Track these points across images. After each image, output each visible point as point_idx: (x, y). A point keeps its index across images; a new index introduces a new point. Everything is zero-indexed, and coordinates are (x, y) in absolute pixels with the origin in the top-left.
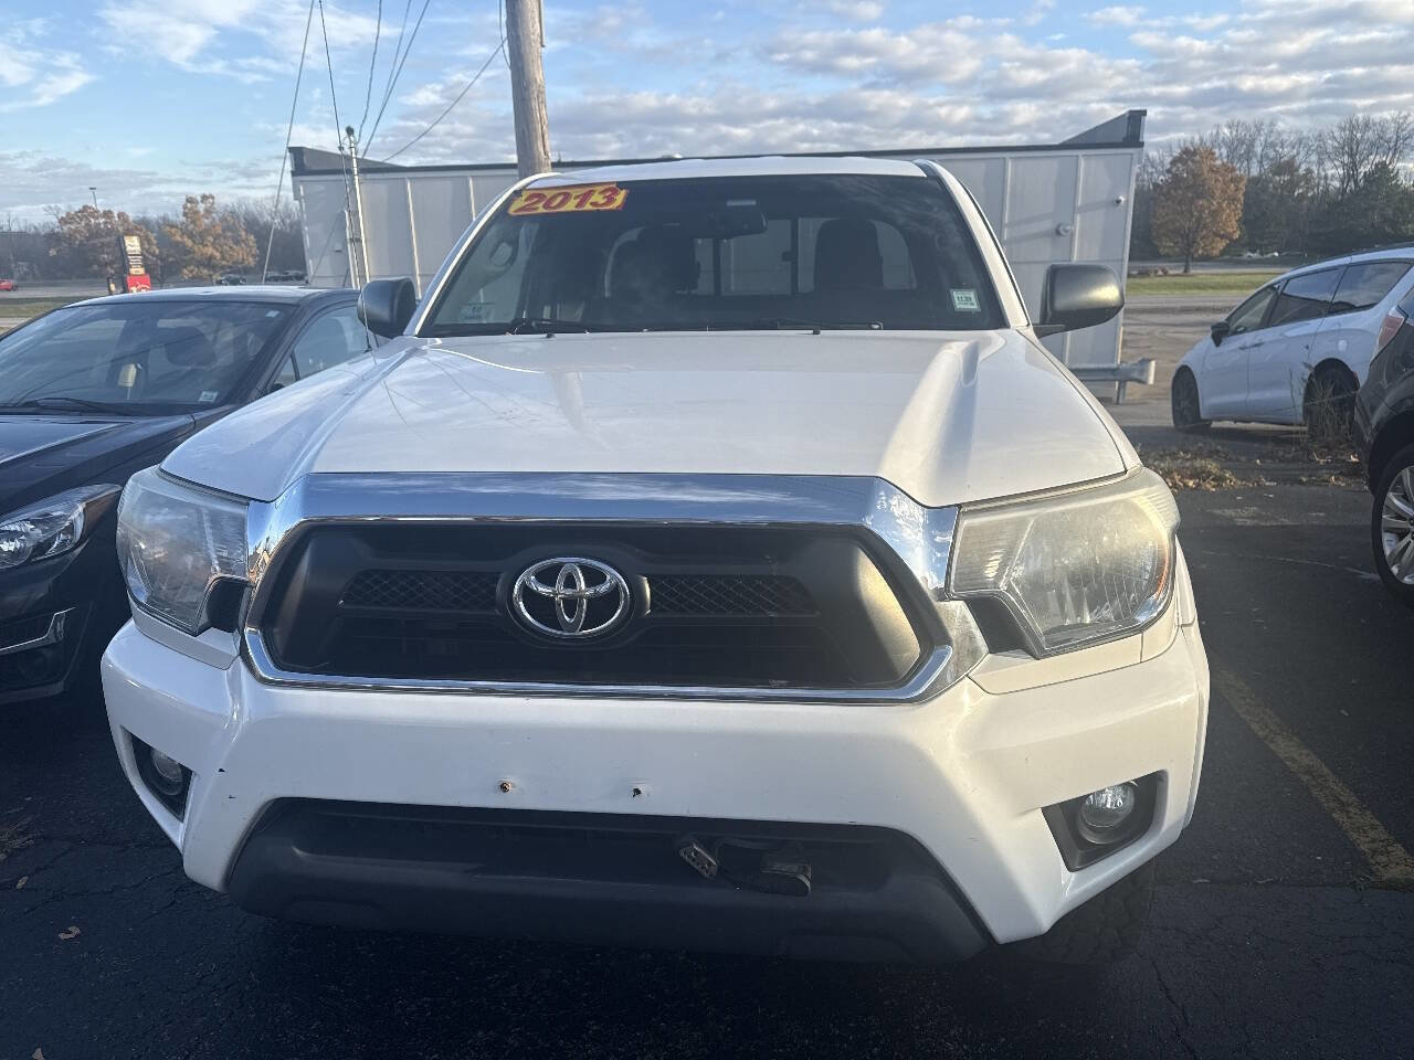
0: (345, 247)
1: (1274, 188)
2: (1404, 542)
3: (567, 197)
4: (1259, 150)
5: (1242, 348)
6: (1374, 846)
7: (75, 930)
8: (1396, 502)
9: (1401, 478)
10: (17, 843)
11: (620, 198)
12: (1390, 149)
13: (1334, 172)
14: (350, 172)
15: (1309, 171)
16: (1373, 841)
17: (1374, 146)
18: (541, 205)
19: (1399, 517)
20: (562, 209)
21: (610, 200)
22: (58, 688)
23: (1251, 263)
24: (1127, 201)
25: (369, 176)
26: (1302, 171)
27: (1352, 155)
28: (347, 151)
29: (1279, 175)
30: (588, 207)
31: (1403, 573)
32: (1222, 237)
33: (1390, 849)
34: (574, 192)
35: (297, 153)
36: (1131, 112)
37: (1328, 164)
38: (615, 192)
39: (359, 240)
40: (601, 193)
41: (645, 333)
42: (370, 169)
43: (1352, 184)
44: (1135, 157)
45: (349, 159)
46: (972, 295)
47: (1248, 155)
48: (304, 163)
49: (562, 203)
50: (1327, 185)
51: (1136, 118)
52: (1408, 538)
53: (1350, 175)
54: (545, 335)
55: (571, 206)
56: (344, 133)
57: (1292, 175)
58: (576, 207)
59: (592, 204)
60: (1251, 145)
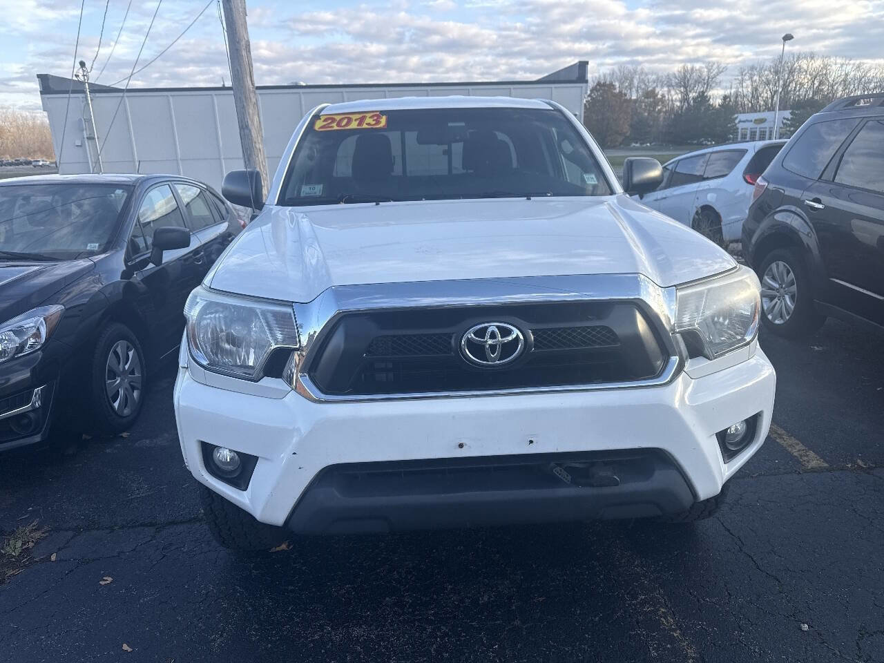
0: (83, 142)
1: (645, 106)
2: (774, 302)
3: (350, 121)
4: (636, 82)
5: (656, 200)
6: (800, 453)
7: (110, 579)
8: (768, 280)
9: (771, 268)
10: (37, 535)
11: (383, 120)
12: (705, 84)
13: (676, 96)
14: (84, 92)
15: (663, 96)
16: (799, 451)
17: (697, 82)
18: (334, 124)
19: (770, 289)
20: (348, 127)
21: (378, 122)
22: (37, 438)
23: (637, 149)
24: (580, 114)
25: (97, 95)
26: (659, 96)
27: (685, 87)
28: (81, 78)
29: (648, 98)
30: (365, 126)
31: (775, 318)
32: (620, 134)
33: (808, 453)
34: (354, 117)
35: (43, 78)
36: (580, 62)
37: (673, 92)
38: (379, 117)
39: (94, 138)
40: (370, 117)
41: (424, 202)
42: (97, 89)
43: (686, 104)
44: (584, 88)
45: (83, 83)
46: (593, 176)
47: (630, 87)
48: (49, 85)
49: (348, 124)
50: (673, 104)
51: (583, 66)
52: (776, 300)
53: (685, 99)
54: (374, 203)
55: (354, 125)
56: (78, 65)
57: (654, 98)
58: (358, 125)
59: (367, 124)
60: (632, 80)
